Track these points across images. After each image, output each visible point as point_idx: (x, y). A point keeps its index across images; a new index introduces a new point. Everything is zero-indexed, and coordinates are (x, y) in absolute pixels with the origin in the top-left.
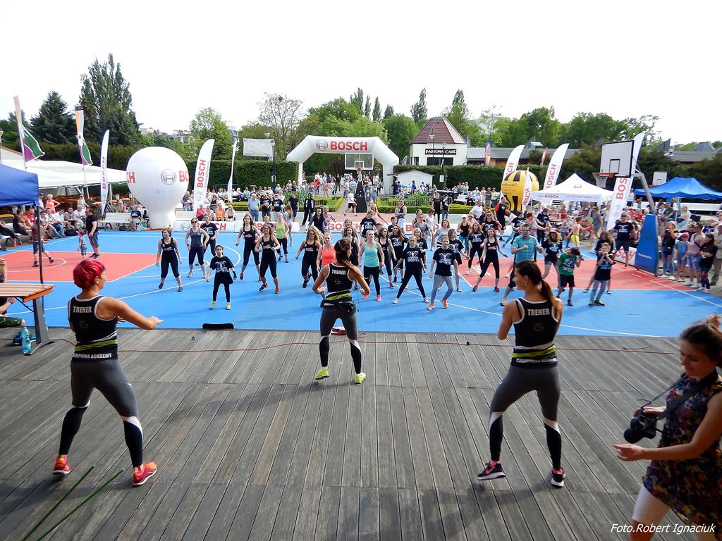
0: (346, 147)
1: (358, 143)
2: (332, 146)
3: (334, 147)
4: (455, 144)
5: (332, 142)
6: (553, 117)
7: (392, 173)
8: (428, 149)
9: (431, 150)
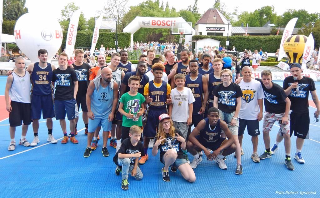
0: (162, 24)
1: (170, 21)
2: (152, 23)
3: (154, 24)
4: (224, 24)
5: (153, 21)
6: (273, 11)
7: (192, 40)
8: (208, 28)
9: (209, 28)
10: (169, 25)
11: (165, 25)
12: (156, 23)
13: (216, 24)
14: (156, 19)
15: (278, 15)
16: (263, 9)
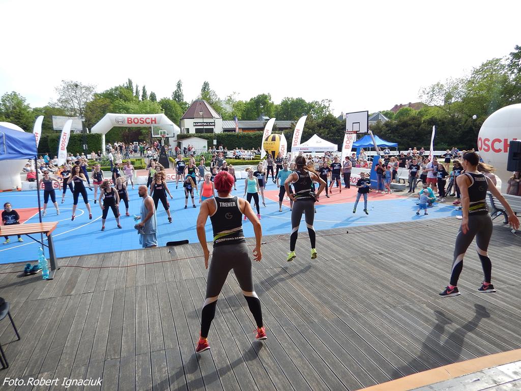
0: (140, 121)
1: (149, 118)
2: (128, 121)
3: (130, 122)
4: (214, 118)
5: (128, 118)
7: (176, 140)
8: (195, 123)
9: (197, 123)
10: (149, 123)
11: (144, 123)
12: (132, 120)
13: (203, 118)
14: (133, 116)
15: (276, 103)
16: (259, 97)
